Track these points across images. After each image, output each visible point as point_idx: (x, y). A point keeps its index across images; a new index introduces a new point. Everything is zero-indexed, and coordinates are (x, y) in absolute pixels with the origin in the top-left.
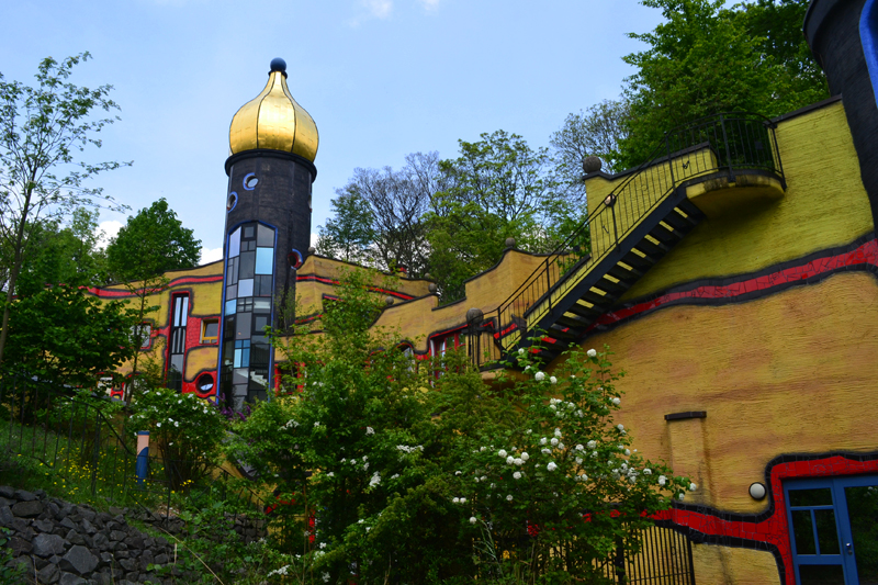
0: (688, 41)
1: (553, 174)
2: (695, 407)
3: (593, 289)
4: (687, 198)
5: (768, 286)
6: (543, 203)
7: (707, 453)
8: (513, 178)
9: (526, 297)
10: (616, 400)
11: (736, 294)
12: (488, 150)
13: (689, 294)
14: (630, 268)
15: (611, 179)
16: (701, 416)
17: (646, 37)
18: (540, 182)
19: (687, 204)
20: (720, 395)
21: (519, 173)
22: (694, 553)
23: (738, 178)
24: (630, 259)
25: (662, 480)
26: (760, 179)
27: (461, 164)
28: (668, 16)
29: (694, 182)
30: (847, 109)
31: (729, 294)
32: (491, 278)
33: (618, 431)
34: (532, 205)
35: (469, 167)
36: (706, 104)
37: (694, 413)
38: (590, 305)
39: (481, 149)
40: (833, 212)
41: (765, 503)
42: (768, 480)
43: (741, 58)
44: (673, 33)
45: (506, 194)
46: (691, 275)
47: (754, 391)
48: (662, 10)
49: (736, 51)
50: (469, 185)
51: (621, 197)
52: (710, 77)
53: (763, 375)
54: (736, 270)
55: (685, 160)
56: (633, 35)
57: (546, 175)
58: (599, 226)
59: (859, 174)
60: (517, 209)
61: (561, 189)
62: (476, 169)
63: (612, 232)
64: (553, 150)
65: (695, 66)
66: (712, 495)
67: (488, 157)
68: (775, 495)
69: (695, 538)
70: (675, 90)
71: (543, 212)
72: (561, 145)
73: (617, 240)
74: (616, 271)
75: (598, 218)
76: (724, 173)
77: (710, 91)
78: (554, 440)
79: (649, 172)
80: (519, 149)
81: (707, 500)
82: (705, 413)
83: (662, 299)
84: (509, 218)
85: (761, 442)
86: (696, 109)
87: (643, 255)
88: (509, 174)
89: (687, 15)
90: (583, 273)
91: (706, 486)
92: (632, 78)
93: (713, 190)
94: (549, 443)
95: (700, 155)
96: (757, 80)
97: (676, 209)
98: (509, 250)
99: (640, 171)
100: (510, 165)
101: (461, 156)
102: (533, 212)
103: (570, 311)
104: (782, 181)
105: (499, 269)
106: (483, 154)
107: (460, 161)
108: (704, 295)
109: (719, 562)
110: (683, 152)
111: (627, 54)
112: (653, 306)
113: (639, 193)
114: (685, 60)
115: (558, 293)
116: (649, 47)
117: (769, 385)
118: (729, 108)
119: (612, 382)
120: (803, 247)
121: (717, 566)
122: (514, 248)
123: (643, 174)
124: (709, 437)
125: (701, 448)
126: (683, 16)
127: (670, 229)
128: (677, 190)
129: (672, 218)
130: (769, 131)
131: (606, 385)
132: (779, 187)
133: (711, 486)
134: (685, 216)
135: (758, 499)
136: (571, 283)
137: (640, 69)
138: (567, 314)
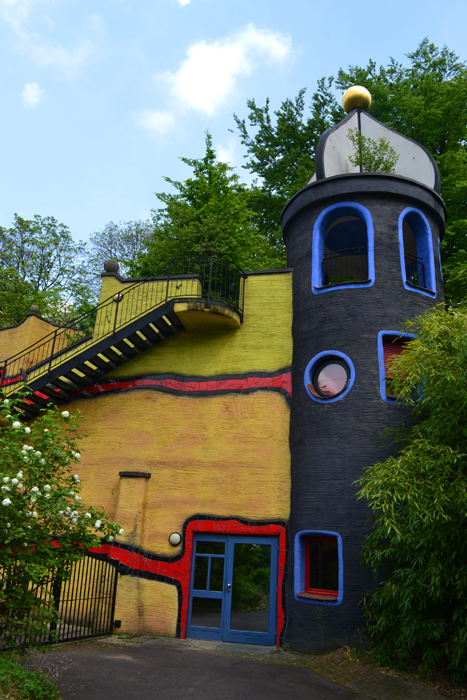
0: (206, 198)
1: (86, 264)
2: (144, 469)
3: (87, 363)
4: (173, 311)
5: (215, 389)
6: (71, 285)
7: (145, 506)
8: (52, 258)
9: (31, 357)
10: (78, 455)
11: (191, 390)
12: (37, 229)
13: (159, 383)
14: (120, 353)
15: (123, 281)
16: (147, 476)
17: (177, 184)
18: (73, 267)
19: (172, 315)
20: (164, 463)
21: (58, 256)
22: (119, 582)
23: (212, 307)
24: (121, 346)
25: (98, 524)
26: (227, 312)
27: (11, 234)
28: (197, 175)
29: (182, 300)
30: (294, 279)
31: (187, 389)
32: (10, 334)
33: (74, 479)
34: (62, 283)
35: (17, 238)
36: (205, 247)
37: (142, 473)
38: (82, 375)
39: (31, 227)
40: (269, 347)
41: (179, 548)
42: (184, 532)
43: (238, 222)
44: (197, 189)
45: (44, 269)
46: (163, 369)
47: (188, 464)
48: (193, 169)
49: (236, 217)
50: (14, 253)
51: (126, 297)
52: (213, 228)
53: (197, 453)
54: (196, 373)
55: (179, 283)
56: (168, 180)
57: (80, 263)
58: (104, 315)
59: (291, 325)
60: (49, 283)
61: (89, 277)
62: (24, 242)
63: (113, 322)
64: (90, 246)
65: (205, 217)
66: (142, 539)
67: (36, 235)
68: (187, 543)
69: (122, 570)
70: (187, 229)
71: (70, 292)
72: (98, 243)
73: (115, 329)
74: (108, 353)
75: (105, 309)
76: (203, 300)
77: (211, 238)
78: (15, 481)
79: (151, 284)
80: (63, 236)
81: (137, 542)
82: (150, 475)
83: (139, 383)
84: (40, 288)
85: (185, 502)
86: (197, 248)
87: (132, 346)
88: (50, 254)
89: (210, 179)
90: (82, 348)
91: (139, 531)
92: (160, 211)
93: (193, 310)
94: (10, 482)
95: (190, 282)
96: (244, 241)
97: (164, 317)
98: (31, 315)
99: (145, 281)
100: (52, 246)
101: (14, 227)
102: (61, 290)
103: (65, 376)
104: (241, 317)
105: (19, 328)
106: (32, 232)
107: (12, 232)
108: (170, 386)
109: (136, 591)
110: (180, 276)
111: (160, 192)
112: (131, 386)
113: (140, 298)
114: (200, 211)
115: (58, 360)
116: (178, 192)
117: (199, 461)
118: (221, 255)
119: (77, 440)
120: (244, 367)
121: (134, 593)
122: (37, 314)
123: (146, 284)
124: (149, 494)
125: (141, 501)
126: (207, 179)
127: (157, 331)
128: (168, 303)
129: (159, 323)
130: (242, 279)
131: (71, 442)
132: (238, 320)
133: (143, 531)
134: (170, 324)
135: (175, 545)
136: (71, 355)
137: (166, 206)
138: (62, 378)
